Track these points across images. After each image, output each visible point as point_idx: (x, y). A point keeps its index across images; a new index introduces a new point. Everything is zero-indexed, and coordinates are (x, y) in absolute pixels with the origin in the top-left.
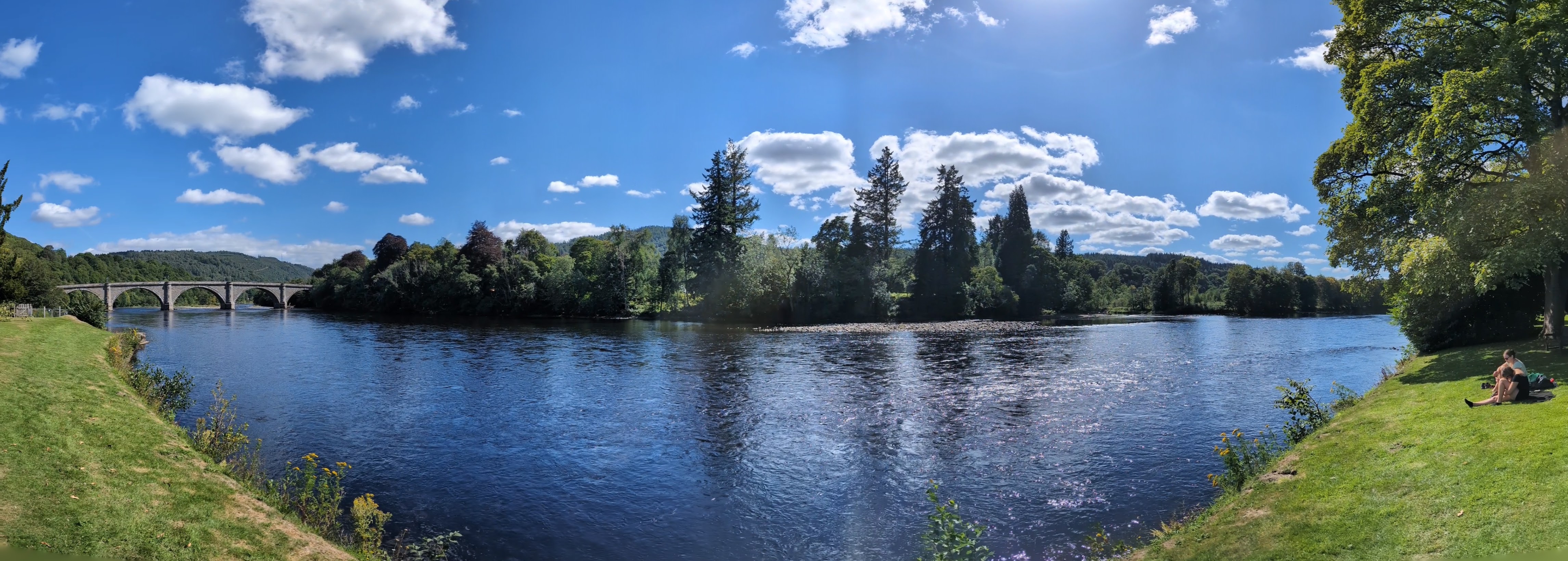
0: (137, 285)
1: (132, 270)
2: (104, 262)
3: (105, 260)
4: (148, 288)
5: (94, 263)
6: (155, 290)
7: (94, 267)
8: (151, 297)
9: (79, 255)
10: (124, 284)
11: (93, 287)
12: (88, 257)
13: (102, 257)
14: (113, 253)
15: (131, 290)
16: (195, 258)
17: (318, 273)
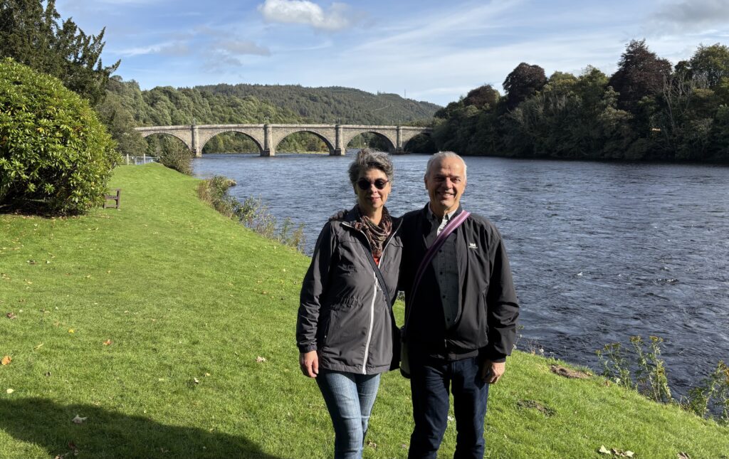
0: (231, 128)
1: (225, 109)
2: (189, 99)
3: (190, 96)
4: (243, 131)
5: (177, 98)
6: (253, 133)
7: (176, 104)
8: (249, 141)
9: (156, 89)
10: (215, 126)
11: (177, 129)
12: (167, 91)
13: (186, 92)
14: (200, 87)
15: (225, 134)
16: (303, 95)
17: (441, 113)
